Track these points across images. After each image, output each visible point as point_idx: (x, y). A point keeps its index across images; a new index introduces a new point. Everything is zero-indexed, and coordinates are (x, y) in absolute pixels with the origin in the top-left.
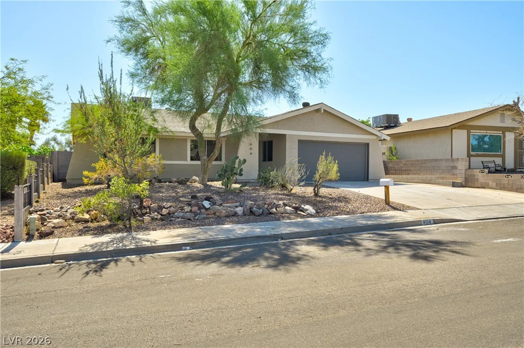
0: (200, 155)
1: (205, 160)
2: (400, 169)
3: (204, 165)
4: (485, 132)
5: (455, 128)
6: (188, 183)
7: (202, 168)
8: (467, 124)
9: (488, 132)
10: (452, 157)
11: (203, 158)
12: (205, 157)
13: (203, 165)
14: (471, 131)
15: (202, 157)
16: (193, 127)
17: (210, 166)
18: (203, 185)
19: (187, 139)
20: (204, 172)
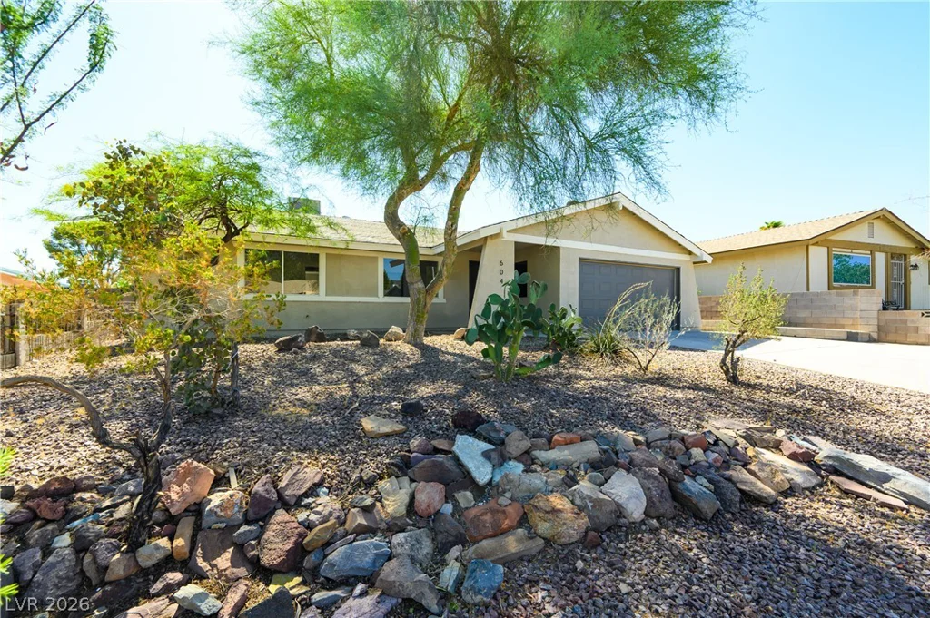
0: (408, 279)
1: (419, 291)
2: (709, 309)
3: (418, 301)
4: (850, 251)
5: (816, 244)
6: (382, 341)
7: (413, 310)
8: (831, 238)
9: (854, 251)
10: (808, 289)
11: (416, 286)
12: (421, 285)
13: (416, 302)
14: (834, 249)
15: (413, 284)
16: (392, 219)
17: (429, 305)
18: (414, 345)
19: (376, 258)
20: (418, 320)
